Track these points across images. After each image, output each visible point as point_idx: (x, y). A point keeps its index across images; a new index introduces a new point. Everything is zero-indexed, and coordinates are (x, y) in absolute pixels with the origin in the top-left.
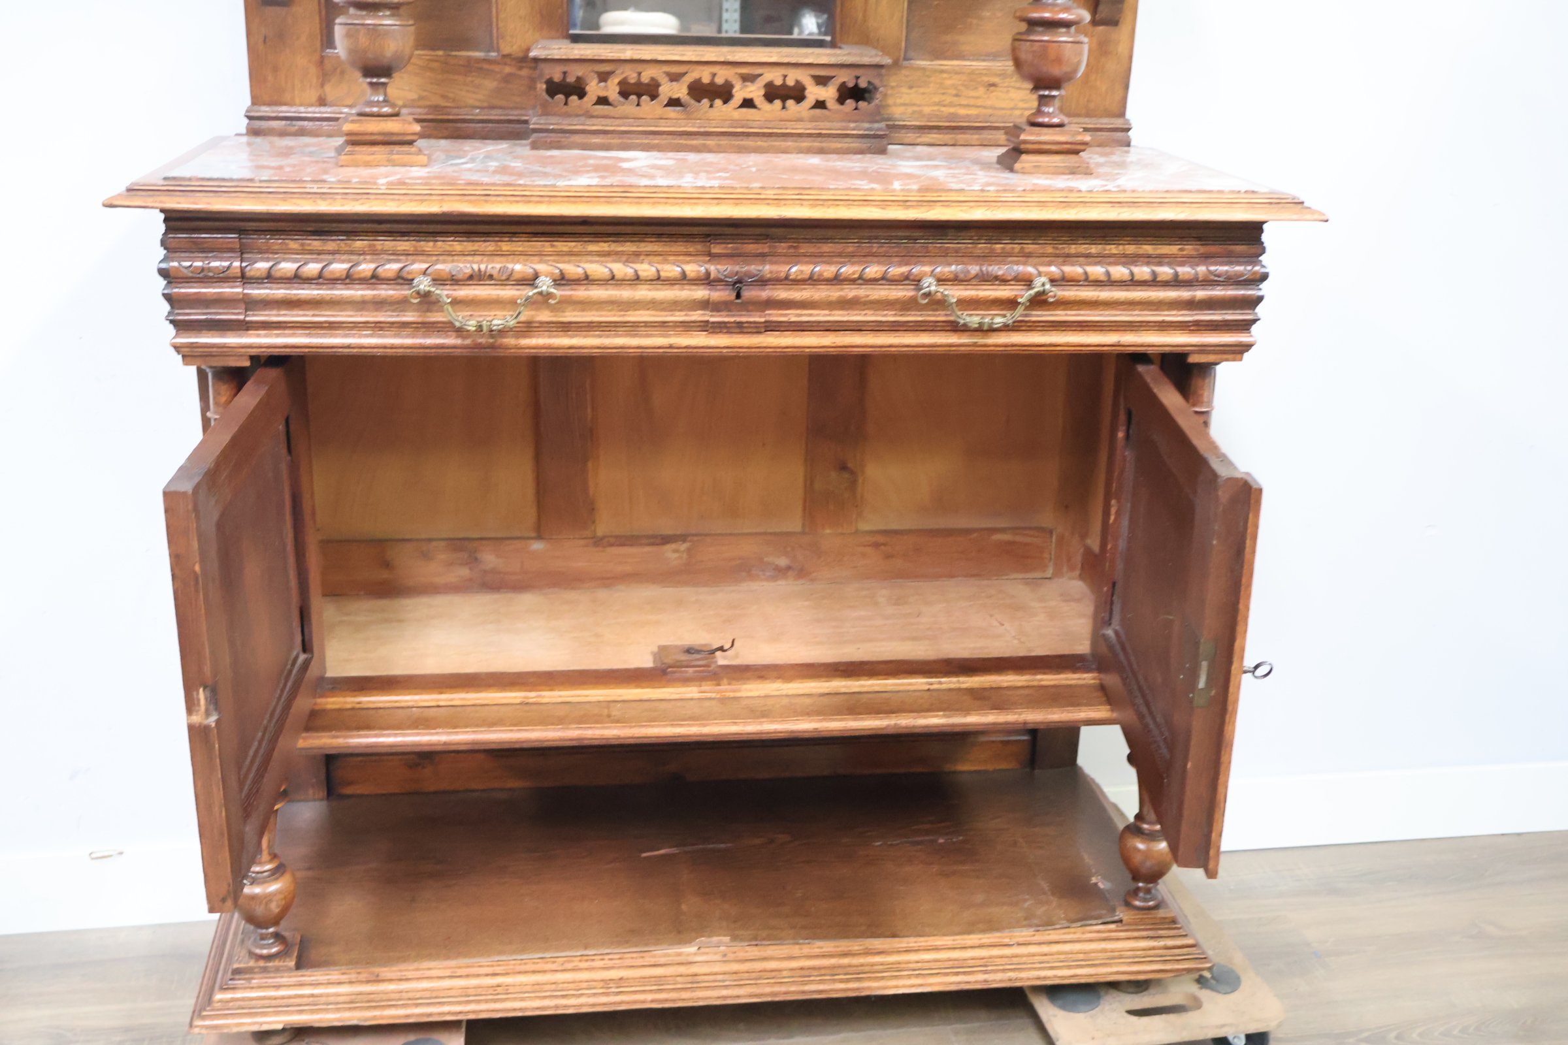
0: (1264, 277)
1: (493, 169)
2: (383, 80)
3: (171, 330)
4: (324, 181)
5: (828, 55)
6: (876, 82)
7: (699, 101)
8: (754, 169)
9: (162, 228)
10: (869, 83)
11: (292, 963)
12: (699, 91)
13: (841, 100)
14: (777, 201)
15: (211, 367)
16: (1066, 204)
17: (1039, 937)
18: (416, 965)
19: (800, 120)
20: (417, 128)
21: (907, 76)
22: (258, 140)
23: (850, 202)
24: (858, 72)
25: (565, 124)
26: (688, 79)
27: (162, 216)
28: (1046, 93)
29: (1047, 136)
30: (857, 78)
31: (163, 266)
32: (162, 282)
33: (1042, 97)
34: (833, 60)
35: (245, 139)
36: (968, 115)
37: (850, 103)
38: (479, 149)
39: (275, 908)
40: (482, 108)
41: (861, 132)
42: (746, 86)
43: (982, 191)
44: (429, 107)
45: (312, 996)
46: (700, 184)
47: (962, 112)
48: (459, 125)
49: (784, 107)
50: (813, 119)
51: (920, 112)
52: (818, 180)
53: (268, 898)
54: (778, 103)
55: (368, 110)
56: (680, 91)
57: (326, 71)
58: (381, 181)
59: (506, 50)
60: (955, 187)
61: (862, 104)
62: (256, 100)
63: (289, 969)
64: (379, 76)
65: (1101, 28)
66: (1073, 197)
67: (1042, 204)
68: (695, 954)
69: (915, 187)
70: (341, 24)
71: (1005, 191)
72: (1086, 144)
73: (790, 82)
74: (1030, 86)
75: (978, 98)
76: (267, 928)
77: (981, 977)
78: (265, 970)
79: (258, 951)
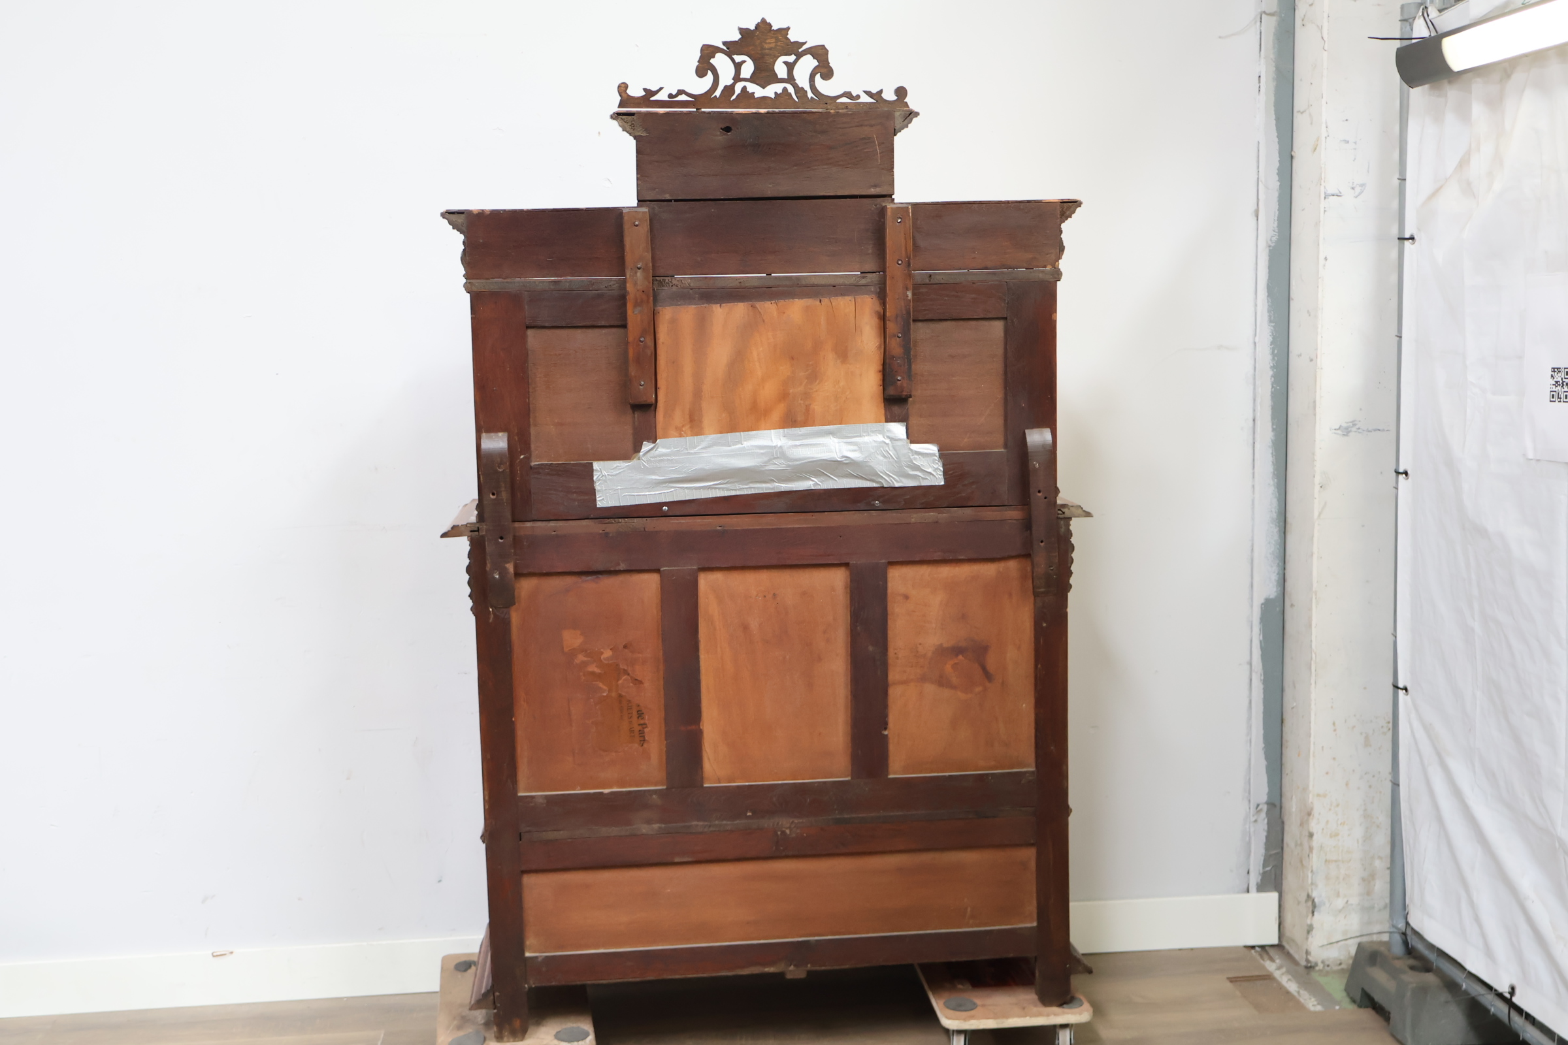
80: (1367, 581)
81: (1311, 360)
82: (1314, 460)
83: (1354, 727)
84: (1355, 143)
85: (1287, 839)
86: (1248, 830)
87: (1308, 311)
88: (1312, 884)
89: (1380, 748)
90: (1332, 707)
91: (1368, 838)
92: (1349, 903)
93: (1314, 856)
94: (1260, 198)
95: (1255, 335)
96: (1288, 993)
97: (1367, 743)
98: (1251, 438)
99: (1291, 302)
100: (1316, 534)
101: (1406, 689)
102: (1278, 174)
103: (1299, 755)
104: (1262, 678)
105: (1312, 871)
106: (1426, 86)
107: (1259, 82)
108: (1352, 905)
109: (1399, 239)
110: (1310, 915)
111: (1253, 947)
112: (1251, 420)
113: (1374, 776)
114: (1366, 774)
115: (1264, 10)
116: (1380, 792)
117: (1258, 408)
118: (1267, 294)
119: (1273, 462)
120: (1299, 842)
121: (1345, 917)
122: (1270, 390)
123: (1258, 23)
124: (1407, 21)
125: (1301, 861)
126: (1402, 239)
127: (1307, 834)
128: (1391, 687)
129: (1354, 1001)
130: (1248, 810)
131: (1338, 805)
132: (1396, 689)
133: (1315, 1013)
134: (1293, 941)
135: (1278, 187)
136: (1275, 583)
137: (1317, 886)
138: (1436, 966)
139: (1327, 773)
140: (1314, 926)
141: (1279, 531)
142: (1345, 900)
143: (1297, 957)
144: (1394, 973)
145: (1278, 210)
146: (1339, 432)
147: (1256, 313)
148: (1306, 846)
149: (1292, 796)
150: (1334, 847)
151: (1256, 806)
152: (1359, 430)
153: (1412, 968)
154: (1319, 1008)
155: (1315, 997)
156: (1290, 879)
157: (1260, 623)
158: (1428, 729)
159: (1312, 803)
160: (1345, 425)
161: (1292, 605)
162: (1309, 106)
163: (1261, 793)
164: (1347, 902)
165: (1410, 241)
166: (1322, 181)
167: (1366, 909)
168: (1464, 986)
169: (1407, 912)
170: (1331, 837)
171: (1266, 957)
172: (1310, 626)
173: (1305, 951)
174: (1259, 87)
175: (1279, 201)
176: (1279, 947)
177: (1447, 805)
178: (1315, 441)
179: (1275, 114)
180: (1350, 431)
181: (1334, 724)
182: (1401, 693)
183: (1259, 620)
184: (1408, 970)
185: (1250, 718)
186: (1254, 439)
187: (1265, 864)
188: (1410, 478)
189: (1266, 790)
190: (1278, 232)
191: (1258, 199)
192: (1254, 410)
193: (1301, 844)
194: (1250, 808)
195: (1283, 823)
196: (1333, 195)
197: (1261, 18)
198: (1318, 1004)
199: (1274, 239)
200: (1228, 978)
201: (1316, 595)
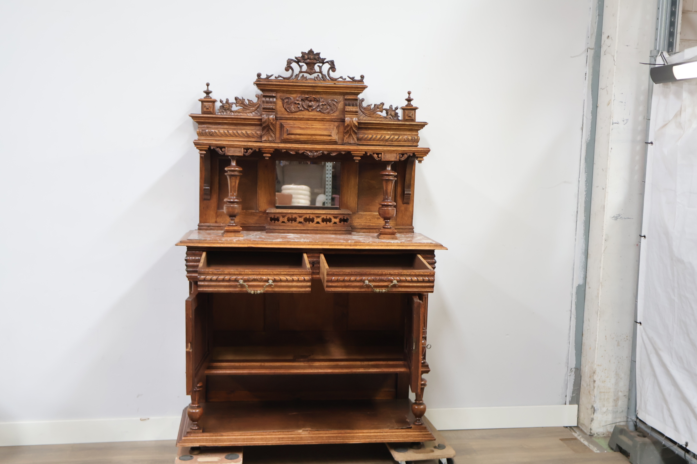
0: (435, 262)
1: (258, 238)
2: (234, 218)
3: (186, 273)
4: (222, 240)
5: (337, 212)
6: (348, 218)
7: (306, 222)
8: (318, 238)
9: (186, 250)
10: (347, 218)
11: (201, 431)
12: (306, 220)
13: (340, 222)
14: (322, 245)
15: (193, 281)
16: (388, 246)
17: (390, 431)
18: (232, 432)
19: (330, 226)
20: (241, 229)
21: (357, 216)
22: (201, 231)
23: (338, 245)
24: (344, 216)
25: (274, 228)
26: (304, 217)
27: (186, 248)
28: (387, 221)
29: (387, 230)
30: (344, 217)
31: (186, 258)
32: (185, 262)
33: (385, 222)
34: (338, 213)
35: (197, 231)
36: (373, 225)
37: (342, 222)
38: (254, 233)
39: (198, 416)
40: (254, 224)
41: (345, 229)
42: (317, 219)
43: (369, 243)
44: (241, 223)
45: (206, 439)
46: (305, 241)
47: (371, 224)
48: (248, 228)
49: (326, 223)
50: (333, 226)
51: (361, 225)
52: (332, 240)
53: (197, 413)
54: (325, 223)
55: (230, 225)
56: (302, 220)
57: (217, 215)
58: (234, 240)
59: (260, 210)
60: (362, 242)
61: (345, 223)
62: (200, 222)
63: (201, 433)
64: (233, 217)
65: (405, 205)
66: (389, 244)
67: (382, 245)
68: (302, 432)
69: (353, 242)
70: (225, 206)
71: (374, 243)
72: (396, 232)
73: (328, 218)
74: (383, 219)
75: (375, 221)
76: (195, 422)
77: (375, 440)
78: (194, 433)
79: (193, 428)
80: (622, 279)
81: (603, 189)
82: (603, 229)
83: (613, 338)
84: (625, 103)
85: (583, 383)
86: (567, 379)
87: (602, 169)
88: (594, 401)
89: (623, 347)
90: (605, 330)
91: (617, 383)
92: (608, 409)
93: (596, 390)
94: (584, 122)
95: (579, 178)
96: (585, 445)
97: (618, 345)
98: (576, 219)
99: (594, 165)
100: (602, 259)
101: (640, 323)
102: (591, 113)
103: (590, 349)
104: (575, 317)
105: (594, 396)
106: (661, 84)
107: (586, 76)
108: (609, 410)
109: (645, 143)
110: (593, 414)
111: (567, 427)
112: (576, 213)
113: (620, 358)
114: (617, 357)
115: (589, 47)
116: (623, 365)
117: (579, 207)
118: (585, 161)
119: (584, 229)
120: (589, 384)
121: (606, 415)
122: (584, 200)
123: (586, 52)
124: (653, 57)
125: (589, 392)
126: (647, 143)
127: (593, 381)
128: (633, 321)
129: (612, 449)
130: (567, 370)
131: (606, 370)
132: (635, 323)
133: (597, 453)
134: (584, 424)
135: (591, 118)
136: (582, 278)
137: (596, 402)
138: (651, 435)
139: (602, 356)
140: (594, 418)
141: (585, 257)
142: (607, 408)
143: (585, 431)
144: (631, 438)
145: (591, 128)
146: (613, 218)
147: (580, 169)
148: (592, 386)
149: (586, 366)
150: (604, 386)
151: (570, 369)
152: (621, 218)
153: (639, 436)
154: (598, 452)
155: (596, 447)
156: (583, 399)
157: (576, 294)
158: (650, 339)
159: (595, 368)
160: (616, 216)
161: (589, 288)
162: (606, 87)
163: (573, 364)
164: (607, 409)
165: (651, 144)
166: (612, 117)
167: (615, 412)
168: (663, 443)
169: (637, 413)
170: (602, 382)
171: (572, 430)
172: (598, 296)
173: (589, 429)
174: (586, 78)
175: (591, 124)
176: (577, 427)
177: (659, 370)
178: (604, 221)
179: (591, 89)
180: (618, 218)
181: (606, 336)
182: (638, 325)
183: (575, 293)
184: (637, 436)
185: (569, 333)
186: (577, 219)
187: (573, 393)
188: (646, 239)
189: (575, 363)
190: (590, 137)
191: (583, 122)
192: (578, 208)
193: (590, 385)
194: (568, 370)
195: (581, 377)
196: (616, 123)
197: (587, 50)
198: (598, 450)
199: (589, 139)
200: (560, 439)
201: (601, 284)
